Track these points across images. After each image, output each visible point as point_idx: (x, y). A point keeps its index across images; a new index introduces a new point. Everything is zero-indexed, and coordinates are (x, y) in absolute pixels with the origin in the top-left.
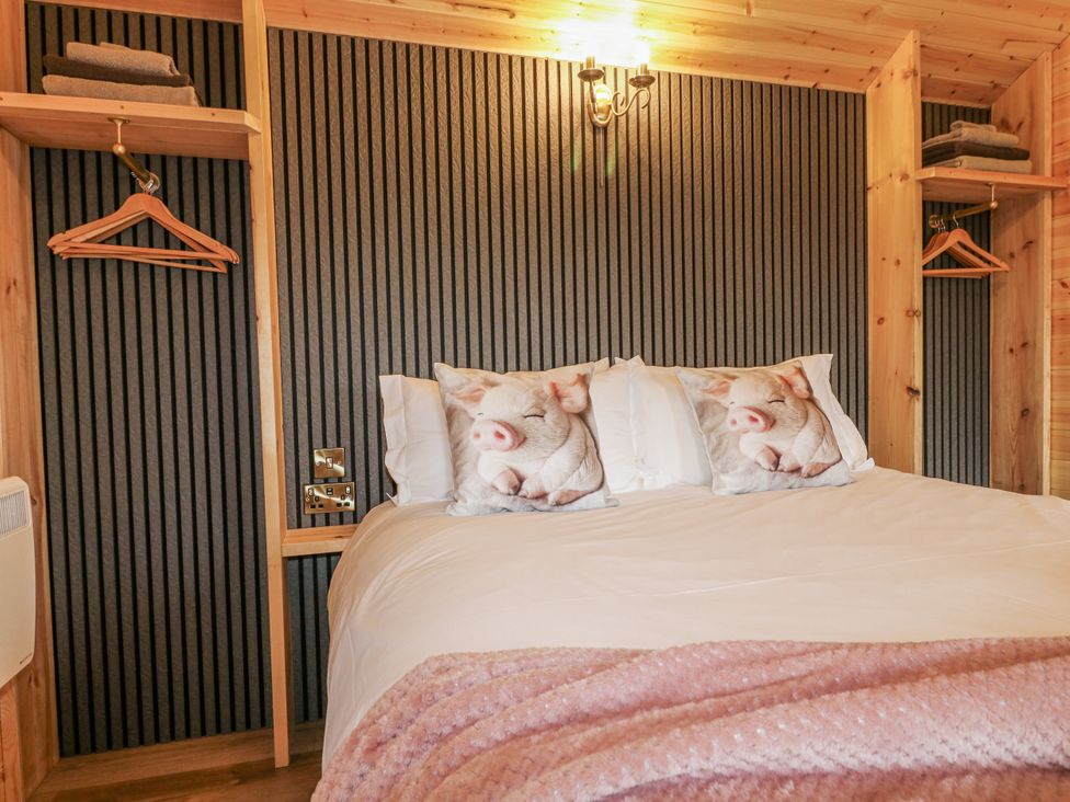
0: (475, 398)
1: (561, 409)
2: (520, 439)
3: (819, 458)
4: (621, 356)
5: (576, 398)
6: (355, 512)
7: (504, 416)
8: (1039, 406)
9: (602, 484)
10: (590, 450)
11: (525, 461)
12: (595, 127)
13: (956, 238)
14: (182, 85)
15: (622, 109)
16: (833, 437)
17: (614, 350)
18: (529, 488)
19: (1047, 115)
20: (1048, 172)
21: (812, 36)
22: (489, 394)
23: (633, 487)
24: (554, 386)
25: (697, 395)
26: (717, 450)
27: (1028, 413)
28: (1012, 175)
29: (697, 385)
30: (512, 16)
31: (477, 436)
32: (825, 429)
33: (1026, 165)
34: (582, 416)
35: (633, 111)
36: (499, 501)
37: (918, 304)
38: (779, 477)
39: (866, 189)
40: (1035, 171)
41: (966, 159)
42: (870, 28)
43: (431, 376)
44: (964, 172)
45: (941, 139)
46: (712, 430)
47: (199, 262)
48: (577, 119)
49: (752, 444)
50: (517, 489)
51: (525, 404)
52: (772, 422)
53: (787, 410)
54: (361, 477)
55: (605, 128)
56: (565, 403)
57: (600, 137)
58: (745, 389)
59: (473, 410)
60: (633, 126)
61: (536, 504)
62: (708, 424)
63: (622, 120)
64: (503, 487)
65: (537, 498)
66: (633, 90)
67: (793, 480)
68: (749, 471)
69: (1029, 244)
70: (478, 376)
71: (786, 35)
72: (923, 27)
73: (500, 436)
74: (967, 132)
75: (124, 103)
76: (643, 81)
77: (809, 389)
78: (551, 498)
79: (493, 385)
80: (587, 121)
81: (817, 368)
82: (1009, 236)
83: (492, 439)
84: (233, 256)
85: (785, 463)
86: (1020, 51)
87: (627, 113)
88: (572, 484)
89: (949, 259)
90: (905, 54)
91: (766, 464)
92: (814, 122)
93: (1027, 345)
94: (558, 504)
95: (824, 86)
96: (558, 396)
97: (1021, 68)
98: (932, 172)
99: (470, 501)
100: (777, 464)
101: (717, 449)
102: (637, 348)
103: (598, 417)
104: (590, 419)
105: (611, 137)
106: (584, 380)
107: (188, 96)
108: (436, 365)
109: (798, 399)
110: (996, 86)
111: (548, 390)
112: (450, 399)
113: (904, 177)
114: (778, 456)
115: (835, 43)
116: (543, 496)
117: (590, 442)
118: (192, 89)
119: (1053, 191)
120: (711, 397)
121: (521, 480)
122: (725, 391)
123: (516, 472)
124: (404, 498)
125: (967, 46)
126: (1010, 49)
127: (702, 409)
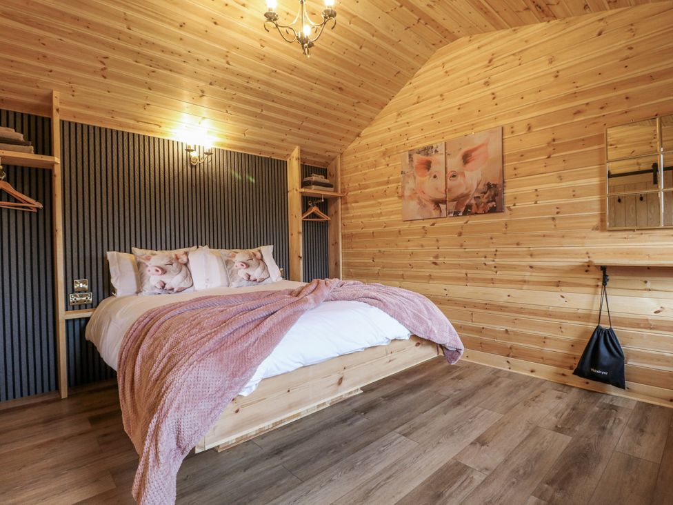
0: (148, 259)
1: (178, 263)
2: (164, 271)
3: (262, 276)
4: (202, 245)
5: (184, 259)
6: (92, 304)
7: (158, 265)
8: (339, 261)
9: (192, 285)
10: (189, 275)
11: (166, 278)
12: (192, 166)
13: (315, 209)
14: (28, 146)
15: (202, 161)
16: (268, 271)
17: (198, 243)
18: (167, 287)
19: (339, 174)
20: (340, 192)
21: (266, 144)
22: (153, 257)
23: (204, 288)
24: (176, 255)
25: (225, 258)
26: (232, 275)
27: (337, 264)
28: (328, 192)
29: (225, 255)
30: (160, 127)
31: (149, 271)
32: (265, 268)
33: (332, 189)
34: (186, 265)
35: (206, 162)
36: (157, 291)
37: (301, 230)
38: (250, 282)
39: (287, 192)
40: (336, 191)
41: (313, 187)
42: (284, 144)
43: (131, 252)
44: (313, 190)
45: (308, 179)
46: (229, 269)
47: (23, 207)
48: (185, 162)
49: (242, 273)
50: (163, 287)
51: (166, 261)
52: (248, 266)
53: (253, 262)
54: (95, 290)
55: (195, 166)
56: (180, 261)
57: (194, 169)
58: (241, 256)
59: (147, 263)
60: (206, 166)
61: (170, 292)
62: (229, 267)
63: (202, 164)
64: (159, 287)
65: (170, 290)
66: (206, 156)
67: (254, 283)
68: (240, 281)
69: (336, 212)
70: (149, 252)
71: (258, 143)
72: (301, 146)
73: (157, 271)
74: (315, 178)
75: (4, 151)
76: (209, 154)
77: (262, 256)
78: (175, 290)
79: (154, 255)
80: (189, 163)
81: (267, 251)
82: (331, 210)
83: (154, 272)
84: (41, 206)
85: (252, 278)
86: (332, 155)
87: (204, 162)
88: (182, 285)
89: (314, 215)
90: (296, 153)
91: (246, 278)
92: (270, 169)
93: (336, 243)
94: (177, 292)
95: (272, 157)
96: (177, 258)
97: (333, 159)
98: (303, 190)
99: (147, 291)
100: (249, 278)
101: (230, 275)
102: (208, 242)
103: (191, 265)
104: (188, 266)
105: (198, 169)
106: (186, 254)
107: (31, 150)
108: (133, 248)
109: (257, 259)
110: (327, 163)
111: (174, 256)
112: (138, 259)
113: (297, 190)
114: (250, 276)
115: (274, 146)
116: (172, 289)
117: (189, 273)
118: (33, 147)
119: (341, 197)
120: (230, 259)
121: (165, 284)
122: (234, 257)
123: (163, 282)
124: (119, 293)
125: (316, 152)
126: (328, 154)
127: (227, 263)
